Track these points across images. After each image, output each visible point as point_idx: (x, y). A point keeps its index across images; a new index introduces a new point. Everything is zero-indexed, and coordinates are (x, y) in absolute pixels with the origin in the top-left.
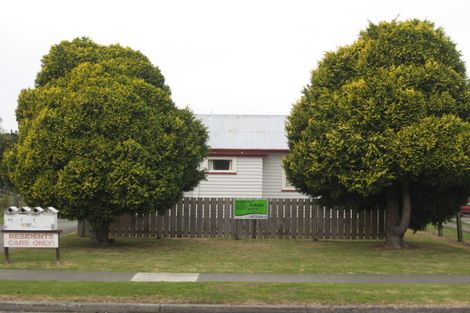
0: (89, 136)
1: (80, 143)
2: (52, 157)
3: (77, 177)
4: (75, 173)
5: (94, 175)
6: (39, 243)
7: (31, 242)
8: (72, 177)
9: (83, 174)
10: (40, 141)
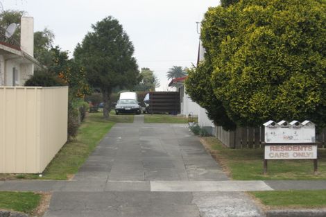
0: (307, 52)
1: (299, 60)
2: (270, 73)
3: (301, 91)
4: (298, 88)
5: (315, 90)
6: (299, 154)
7: (291, 154)
8: (295, 91)
9: (306, 89)
10: (257, 58)
